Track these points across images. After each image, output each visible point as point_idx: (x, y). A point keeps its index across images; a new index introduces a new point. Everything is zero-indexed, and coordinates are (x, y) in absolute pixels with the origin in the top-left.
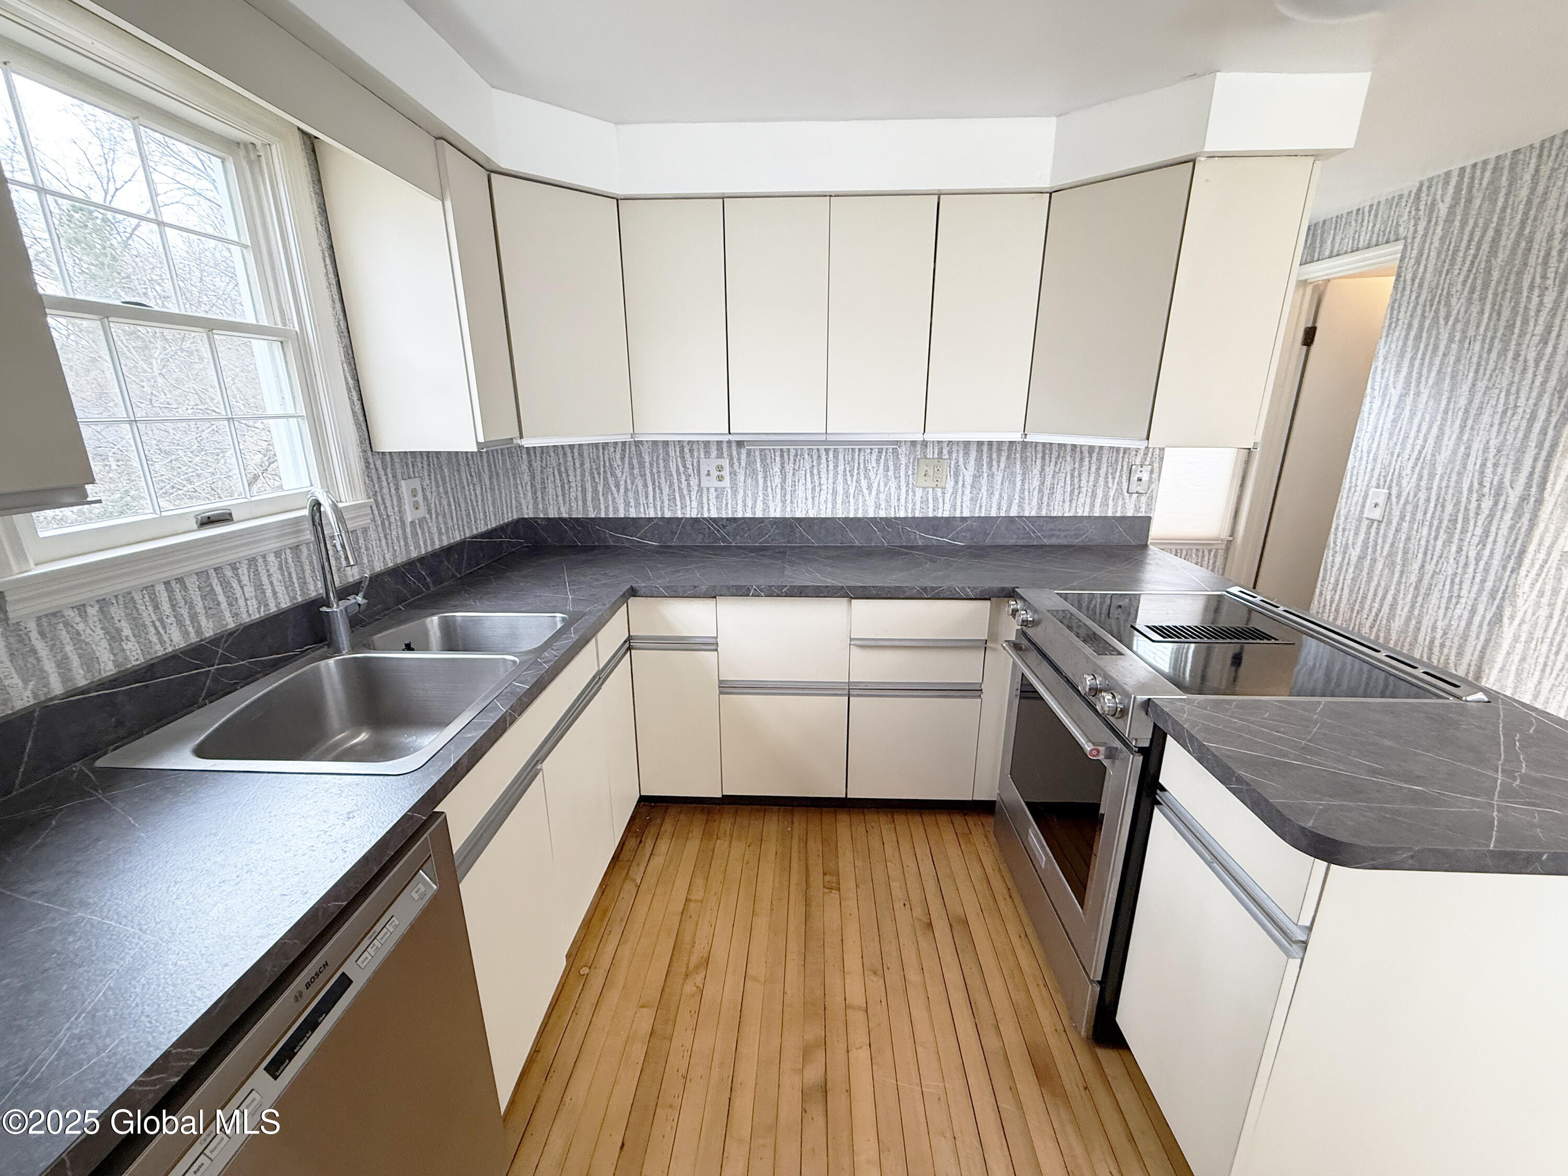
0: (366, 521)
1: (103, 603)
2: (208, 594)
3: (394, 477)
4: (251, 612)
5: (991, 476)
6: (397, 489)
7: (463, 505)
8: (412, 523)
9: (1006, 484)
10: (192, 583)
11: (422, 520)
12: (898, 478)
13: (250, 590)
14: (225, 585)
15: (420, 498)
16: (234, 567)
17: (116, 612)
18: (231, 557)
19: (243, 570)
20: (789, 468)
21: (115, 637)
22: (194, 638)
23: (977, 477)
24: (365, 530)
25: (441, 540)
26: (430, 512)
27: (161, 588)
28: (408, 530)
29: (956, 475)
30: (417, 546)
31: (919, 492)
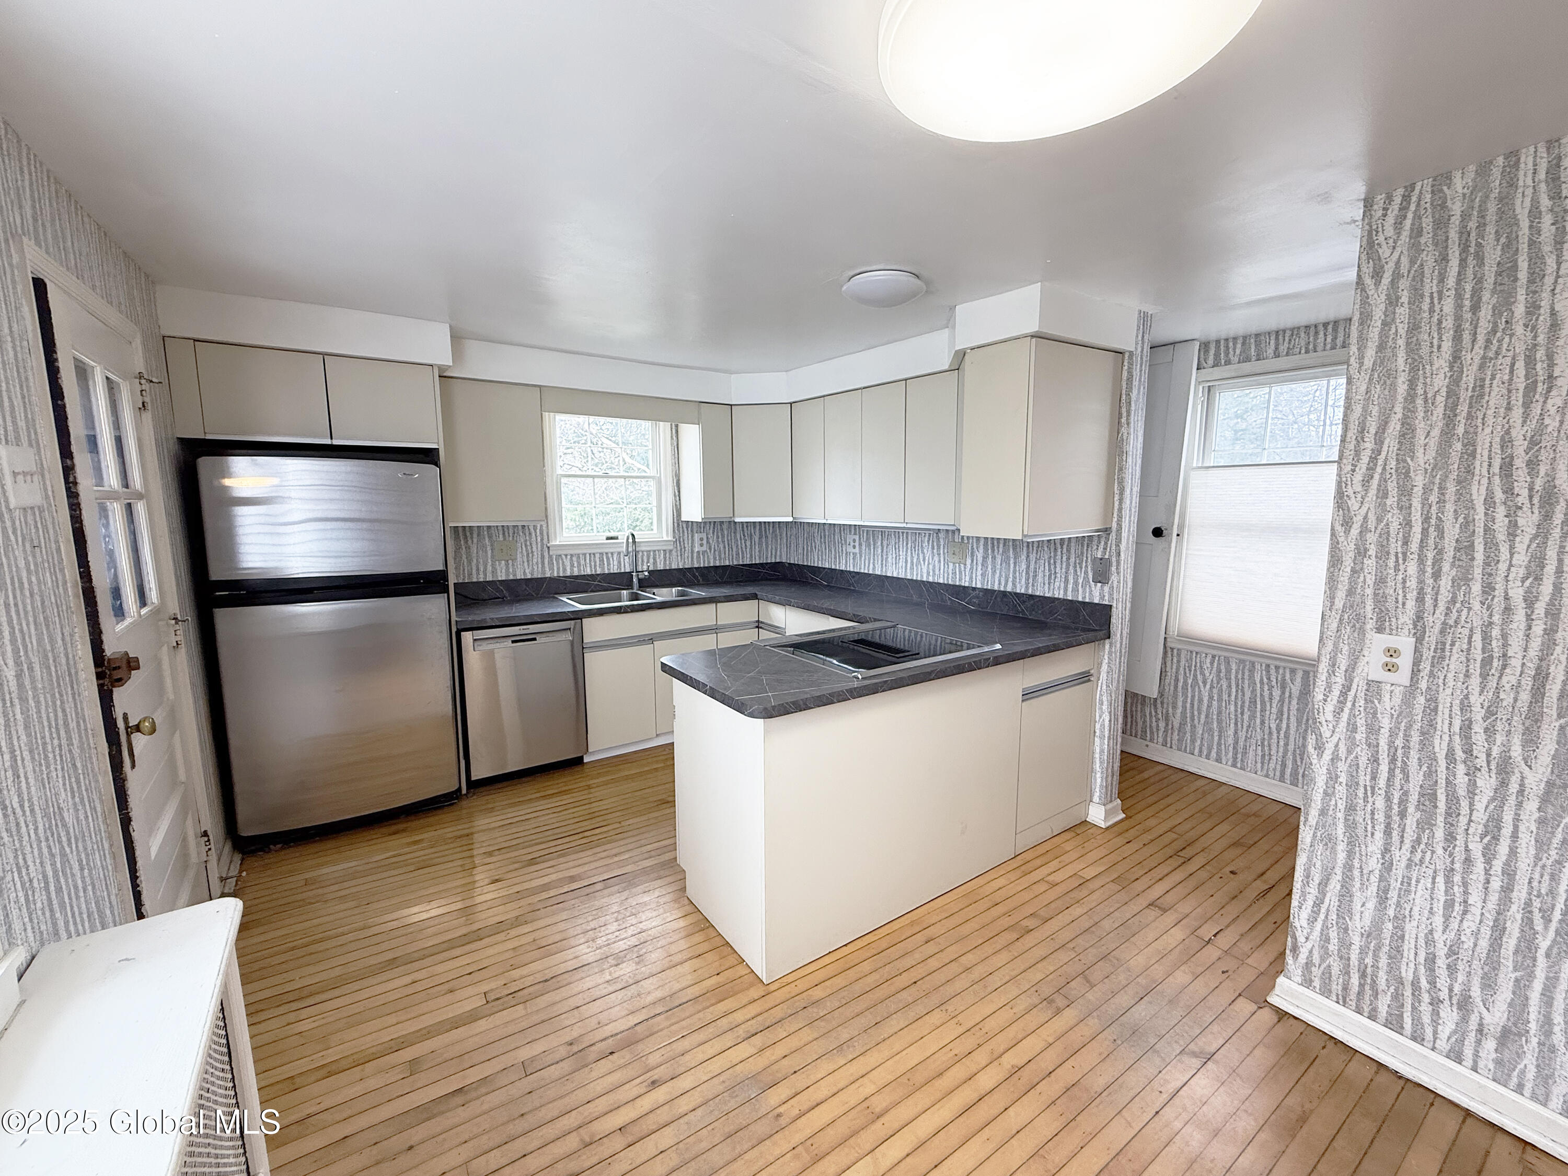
0: (671, 547)
1: (572, 556)
2: (602, 560)
3: (692, 531)
4: (614, 569)
5: (994, 558)
6: (692, 537)
7: (734, 549)
8: (698, 552)
9: (1004, 565)
10: (597, 556)
11: (704, 552)
12: (939, 554)
13: (616, 563)
14: (608, 559)
15: (705, 542)
16: (612, 554)
17: (574, 559)
18: (611, 550)
19: (615, 556)
20: (885, 543)
21: (572, 566)
22: (593, 573)
23: (985, 558)
24: (671, 551)
25: (714, 562)
26: (710, 549)
27: (588, 556)
28: (695, 555)
29: (972, 555)
30: (699, 562)
31: (951, 565)
